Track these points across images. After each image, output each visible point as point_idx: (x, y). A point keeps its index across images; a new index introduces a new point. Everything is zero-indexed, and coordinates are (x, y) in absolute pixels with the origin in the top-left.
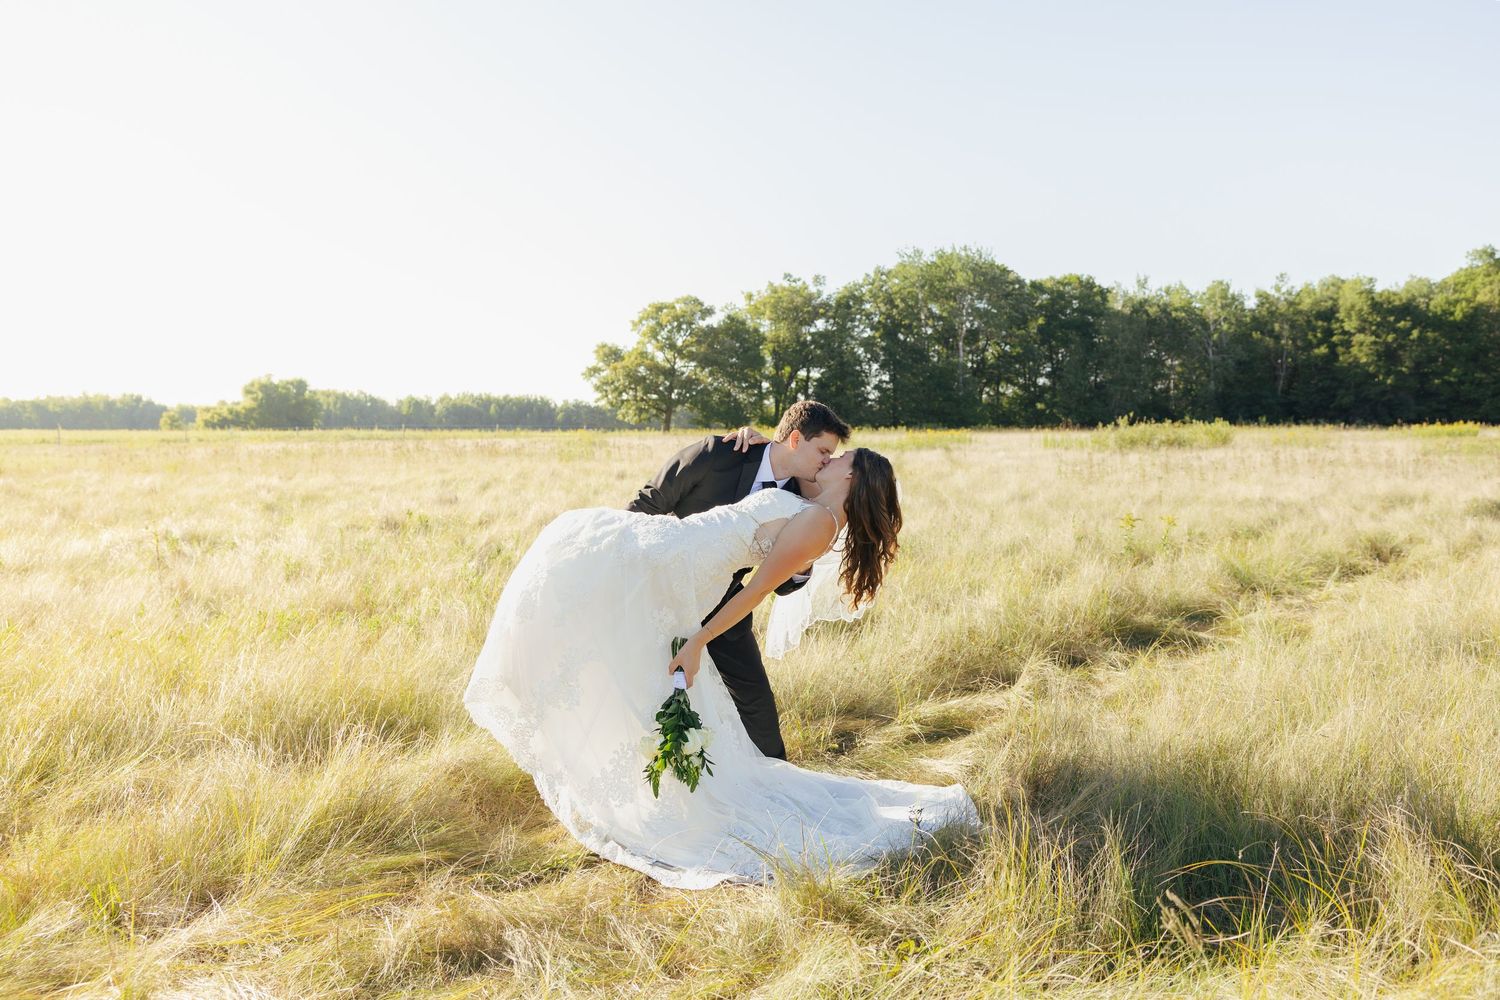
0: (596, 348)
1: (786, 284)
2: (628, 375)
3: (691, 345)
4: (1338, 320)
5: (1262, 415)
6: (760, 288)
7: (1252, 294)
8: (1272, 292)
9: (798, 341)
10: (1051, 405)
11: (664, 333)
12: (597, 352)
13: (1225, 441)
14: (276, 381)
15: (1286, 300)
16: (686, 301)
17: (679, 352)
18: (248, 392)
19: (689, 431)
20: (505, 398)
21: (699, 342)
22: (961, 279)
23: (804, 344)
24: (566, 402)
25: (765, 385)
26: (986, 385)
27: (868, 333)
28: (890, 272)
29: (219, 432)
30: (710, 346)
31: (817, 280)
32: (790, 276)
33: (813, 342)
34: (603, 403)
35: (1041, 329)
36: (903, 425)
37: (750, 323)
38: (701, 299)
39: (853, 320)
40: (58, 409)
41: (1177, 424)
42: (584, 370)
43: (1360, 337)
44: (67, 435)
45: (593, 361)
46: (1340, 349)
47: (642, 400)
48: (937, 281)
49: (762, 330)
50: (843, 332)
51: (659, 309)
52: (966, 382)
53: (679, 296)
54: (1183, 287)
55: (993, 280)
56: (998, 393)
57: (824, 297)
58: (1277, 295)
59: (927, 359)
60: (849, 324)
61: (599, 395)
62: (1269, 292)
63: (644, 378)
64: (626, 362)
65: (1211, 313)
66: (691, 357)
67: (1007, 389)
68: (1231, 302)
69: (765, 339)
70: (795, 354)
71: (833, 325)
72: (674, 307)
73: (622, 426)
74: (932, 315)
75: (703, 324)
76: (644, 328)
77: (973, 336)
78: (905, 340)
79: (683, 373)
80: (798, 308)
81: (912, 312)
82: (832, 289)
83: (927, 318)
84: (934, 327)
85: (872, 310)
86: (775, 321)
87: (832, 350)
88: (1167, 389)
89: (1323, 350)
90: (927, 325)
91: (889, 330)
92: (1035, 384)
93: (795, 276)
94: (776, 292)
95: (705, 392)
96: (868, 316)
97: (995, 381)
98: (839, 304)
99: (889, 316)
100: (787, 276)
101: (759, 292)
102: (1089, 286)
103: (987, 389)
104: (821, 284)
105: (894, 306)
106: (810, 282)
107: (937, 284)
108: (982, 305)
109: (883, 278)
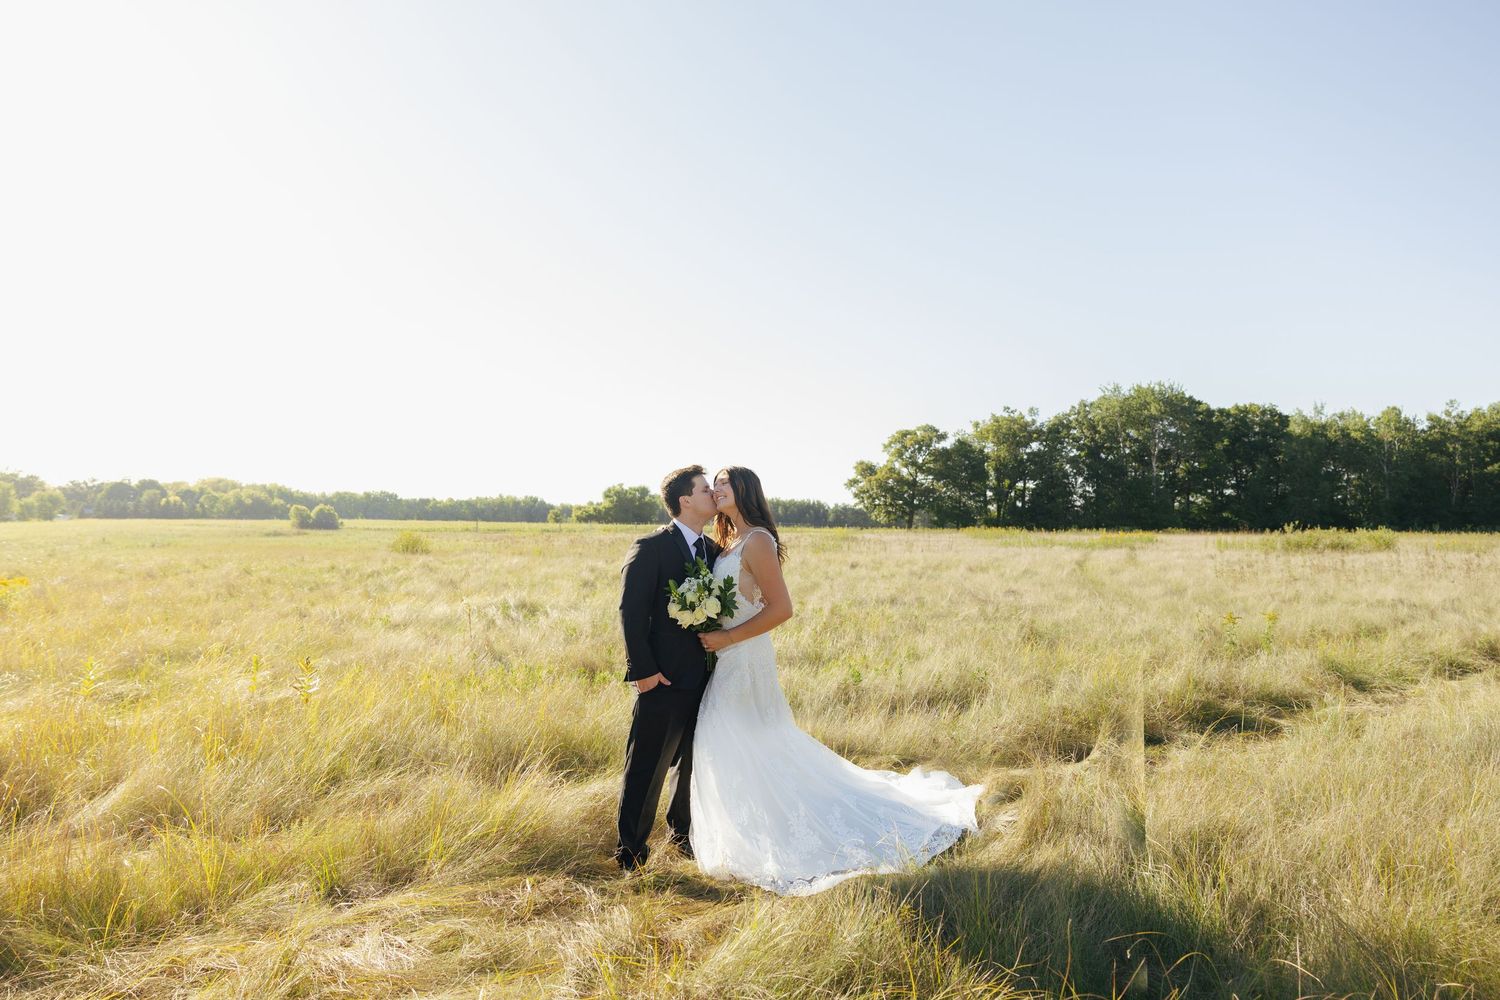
0: (855, 465)
1: (1006, 415)
2: (880, 487)
3: (929, 462)
5: (1435, 523)
6: (985, 418)
7: (1424, 419)
8: (1444, 417)
9: (1016, 460)
10: (1237, 513)
11: (908, 453)
12: (856, 468)
13: (1388, 546)
14: (626, 487)
15: (1456, 423)
16: (925, 428)
17: (920, 468)
18: (607, 496)
19: (926, 529)
20: (790, 501)
21: (935, 461)
22: (1154, 410)
23: (1022, 462)
24: (836, 505)
25: (989, 494)
26: (1177, 495)
27: (1074, 452)
28: (1091, 404)
29: (584, 525)
30: (945, 463)
31: (1033, 411)
33: (1028, 460)
34: (861, 506)
35: (1226, 450)
36: (1103, 527)
37: (976, 445)
38: (937, 428)
39: (1062, 443)
40: (483, 507)
41: (1341, 531)
42: (846, 481)
44: (483, 525)
45: (853, 475)
47: (891, 504)
48: (1134, 411)
49: (986, 451)
50: (1053, 452)
51: (905, 434)
52: (1159, 492)
53: (919, 426)
54: (1354, 412)
55: (1182, 408)
56: (1189, 503)
57: (1038, 424)
58: (1447, 419)
59: (1125, 474)
60: (1059, 446)
61: (857, 501)
62: (1439, 415)
63: (892, 488)
64: (878, 476)
65: (1387, 434)
66: (929, 472)
67: (1197, 498)
68: (1404, 426)
69: (988, 458)
70: (1014, 470)
71: (1045, 446)
72: (915, 434)
73: (876, 525)
74: (1129, 439)
75: (940, 446)
76: (893, 450)
77: (1165, 455)
78: (1107, 458)
79: (922, 484)
80: (1015, 433)
81: (1112, 436)
82: (1044, 418)
83: (1125, 440)
84: (1131, 448)
85: (1078, 435)
86: (998, 443)
87: (1041, 465)
88: (1344, 500)
90: (1125, 446)
91: (1093, 451)
92: (1222, 494)
93: (1012, 409)
94: (998, 421)
95: (940, 498)
96: (1076, 440)
97: (1186, 491)
98: (1050, 431)
99: (1093, 440)
100: (1006, 409)
101: (984, 421)
102: (1273, 413)
103: (1179, 499)
104: (1035, 414)
105: (1097, 432)
106: (1025, 413)
107: (1133, 413)
108: (1173, 430)
109: (1087, 409)
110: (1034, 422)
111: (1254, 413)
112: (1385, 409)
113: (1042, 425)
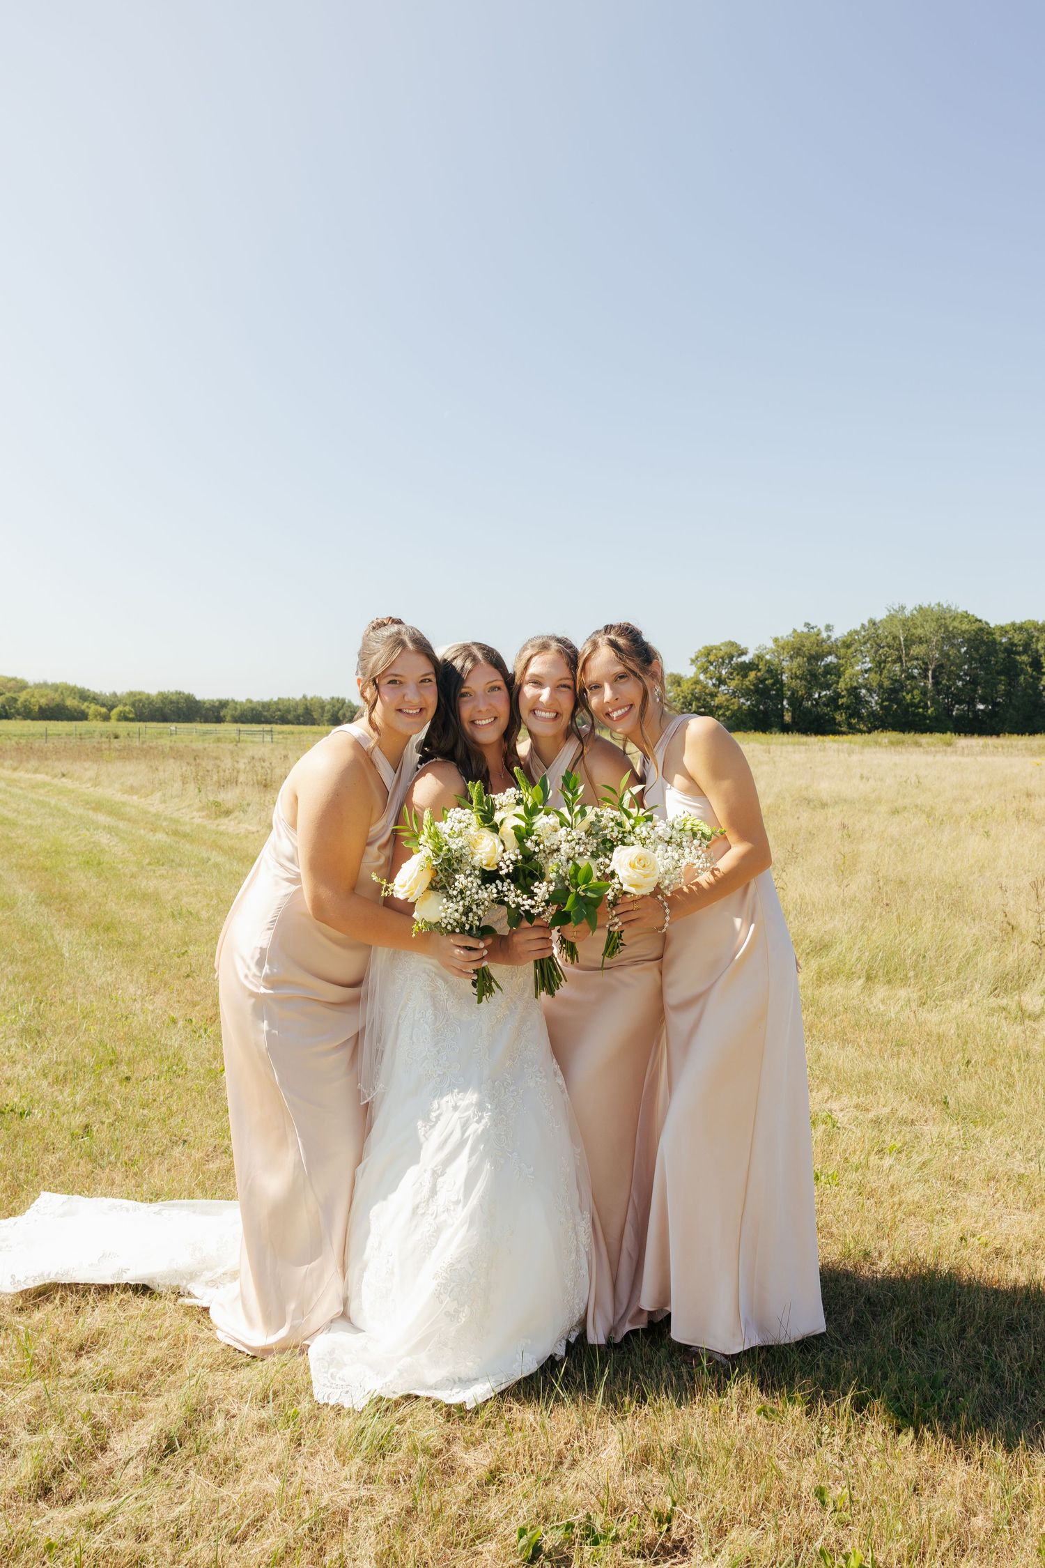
1: (805, 630)
2: (686, 696)
3: (732, 674)
6: (785, 633)
9: (814, 671)
11: (712, 667)
16: (728, 644)
17: (724, 680)
21: (737, 673)
23: (818, 673)
25: (786, 704)
28: (880, 622)
31: (829, 628)
32: (809, 624)
33: (823, 672)
37: (774, 659)
38: (739, 643)
49: (783, 664)
51: (710, 650)
53: (723, 641)
57: (833, 639)
64: (684, 687)
69: (785, 671)
72: (719, 649)
75: (740, 660)
76: (699, 664)
80: (812, 648)
82: (839, 633)
86: (793, 657)
93: (812, 625)
94: (798, 636)
98: (844, 645)
100: (807, 625)
101: (784, 636)
104: (830, 630)
106: (823, 629)
109: (875, 626)
110: (829, 637)
113: (836, 640)
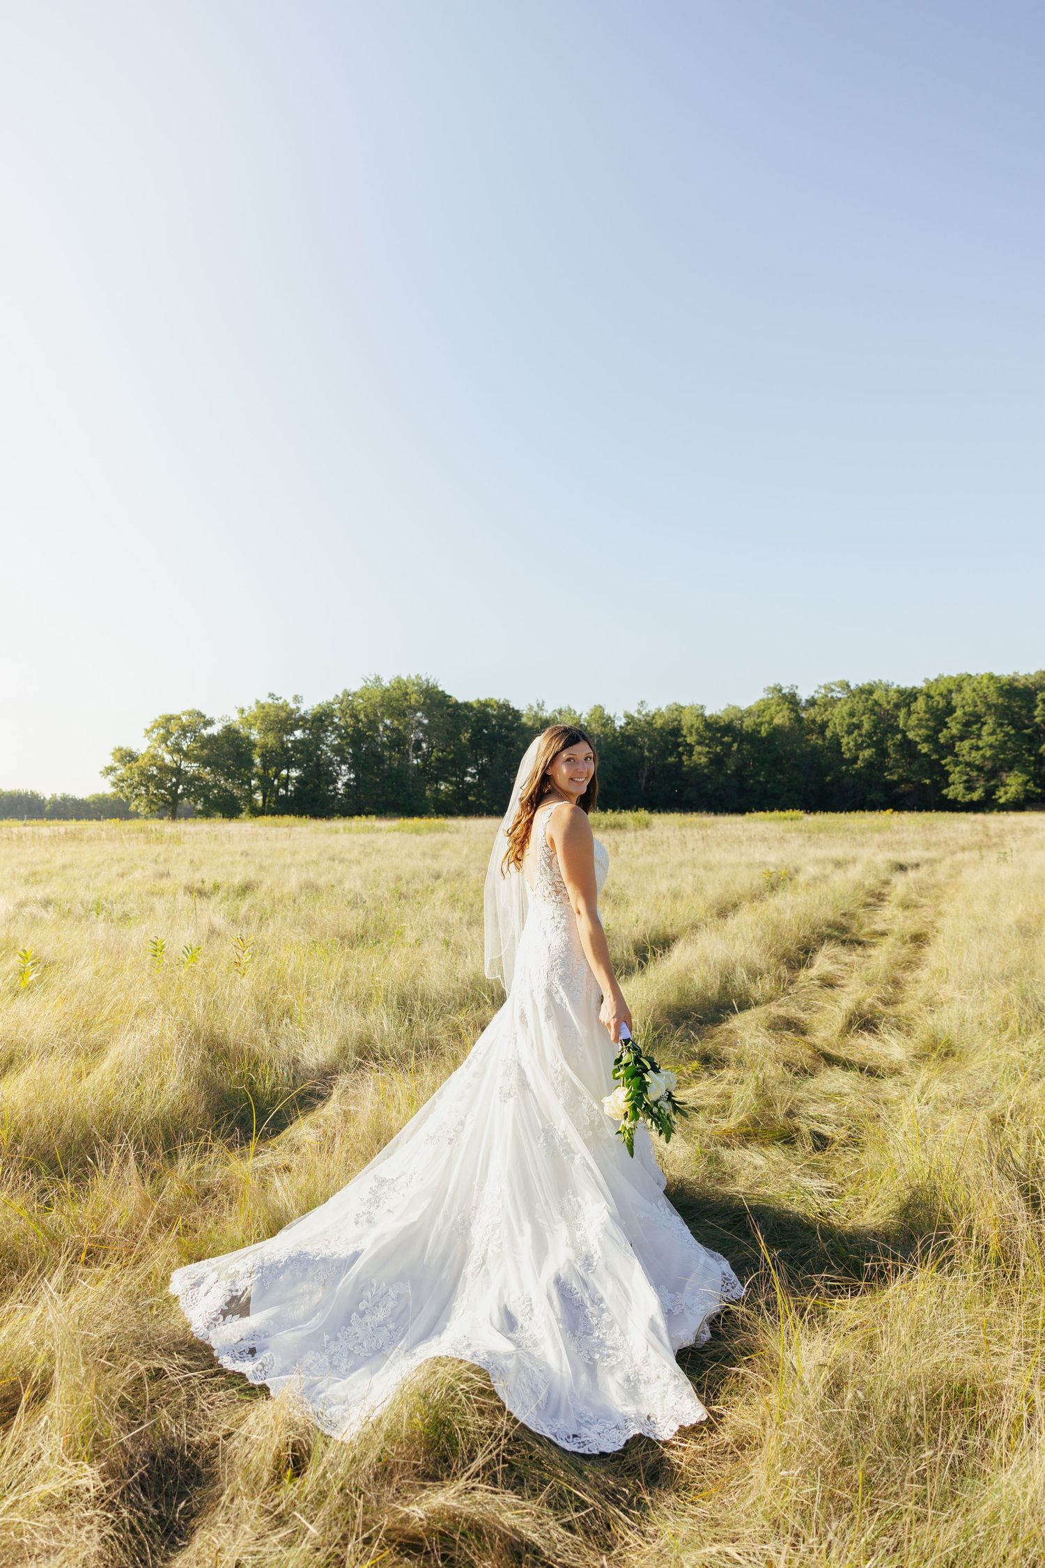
0: (112, 751)
1: (270, 701)
2: (142, 774)
3: (195, 749)
4: (682, 736)
6: (250, 705)
7: (622, 716)
8: (636, 715)
9: (281, 747)
10: (479, 796)
11: (172, 739)
12: (113, 754)
15: (645, 721)
16: (190, 714)
17: (186, 755)
21: (202, 747)
22: (414, 699)
23: (287, 750)
25: (255, 782)
27: (338, 741)
28: (355, 694)
30: (211, 750)
31: (297, 699)
32: (273, 695)
33: (293, 748)
34: (119, 796)
35: (470, 740)
37: (243, 732)
38: (204, 712)
39: (326, 731)
42: (102, 769)
43: (698, 749)
45: (110, 761)
46: (684, 758)
47: (153, 794)
48: (395, 701)
49: (252, 738)
50: (317, 740)
51: (169, 719)
52: (415, 780)
53: (185, 710)
54: (570, 709)
55: (435, 701)
56: (438, 790)
57: (302, 712)
59: (384, 762)
60: (322, 735)
61: (115, 789)
63: (155, 776)
64: (140, 763)
65: (595, 727)
66: (197, 759)
67: (444, 786)
68: (607, 721)
69: (255, 746)
70: (279, 758)
71: (309, 734)
72: (180, 719)
73: (136, 815)
74: (386, 727)
75: (207, 732)
76: (154, 736)
78: (368, 747)
79: (186, 772)
80: (283, 721)
81: (372, 725)
82: (308, 707)
83: (384, 730)
84: (388, 737)
85: (341, 724)
86: (265, 731)
87: (307, 753)
89: (671, 760)
90: (383, 735)
91: (355, 739)
92: (463, 782)
93: (277, 696)
94: (263, 707)
95: (208, 788)
96: (337, 727)
97: (437, 779)
98: (314, 718)
100: (271, 695)
101: (250, 708)
102: (506, 706)
103: (430, 786)
104: (300, 702)
105: (359, 721)
106: (290, 700)
107: (394, 704)
108: (426, 722)
109: (350, 698)
111: (492, 706)
112: (592, 707)
113: (306, 712)
